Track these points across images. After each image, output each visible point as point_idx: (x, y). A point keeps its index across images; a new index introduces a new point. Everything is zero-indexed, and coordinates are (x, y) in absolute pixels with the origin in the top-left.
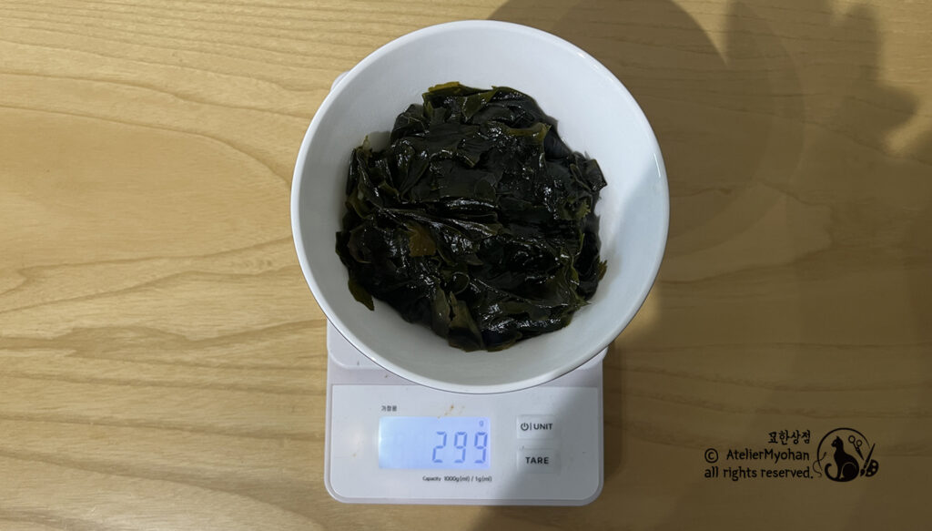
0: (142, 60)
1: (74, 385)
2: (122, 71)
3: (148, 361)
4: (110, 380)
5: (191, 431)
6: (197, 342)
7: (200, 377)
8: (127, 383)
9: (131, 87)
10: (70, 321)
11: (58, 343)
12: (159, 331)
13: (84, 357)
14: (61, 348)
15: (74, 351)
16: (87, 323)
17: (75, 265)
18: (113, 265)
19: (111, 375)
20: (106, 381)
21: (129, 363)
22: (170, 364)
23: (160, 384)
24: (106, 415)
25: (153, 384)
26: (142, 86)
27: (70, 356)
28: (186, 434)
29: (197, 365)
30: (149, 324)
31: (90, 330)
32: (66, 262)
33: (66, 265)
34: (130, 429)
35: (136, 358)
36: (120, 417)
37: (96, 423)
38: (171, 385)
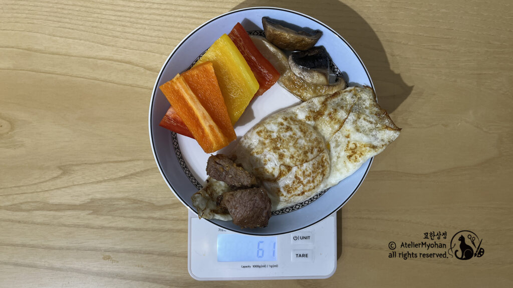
0: (125, 48)
1: (93, 230)
2: (114, 54)
3: (133, 217)
4: (113, 227)
5: (158, 255)
6: (161, 206)
7: (162, 226)
8: (122, 229)
9: (120, 63)
10: (89, 195)
11: (82, 207)
12: (139, 200)
13: (97, 215)
14: (84, 210)
15: (92, 212)
16: (98, 196)
17: (91, 164)
18: (112, 164)
19: (113, 225)
20: (110, 228)
21: (123, 218)
22: (146, 218)
23: (140, 230)
24: (111, 247)
25: (137, 230)
26: (126, 63)
27: (89, 214)
28: (155, 257)
29: (160, 219)
30: (133, 197)
31: (100, 200)
32: (85, 162)
33: (86, 164)
34: (124, 254)
35: (127, 216)
36: (118, 247)
37: (105, 251)
38: (146, 230)
